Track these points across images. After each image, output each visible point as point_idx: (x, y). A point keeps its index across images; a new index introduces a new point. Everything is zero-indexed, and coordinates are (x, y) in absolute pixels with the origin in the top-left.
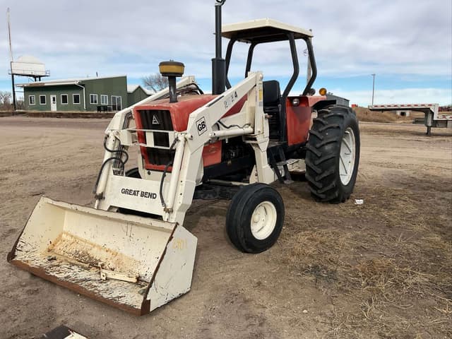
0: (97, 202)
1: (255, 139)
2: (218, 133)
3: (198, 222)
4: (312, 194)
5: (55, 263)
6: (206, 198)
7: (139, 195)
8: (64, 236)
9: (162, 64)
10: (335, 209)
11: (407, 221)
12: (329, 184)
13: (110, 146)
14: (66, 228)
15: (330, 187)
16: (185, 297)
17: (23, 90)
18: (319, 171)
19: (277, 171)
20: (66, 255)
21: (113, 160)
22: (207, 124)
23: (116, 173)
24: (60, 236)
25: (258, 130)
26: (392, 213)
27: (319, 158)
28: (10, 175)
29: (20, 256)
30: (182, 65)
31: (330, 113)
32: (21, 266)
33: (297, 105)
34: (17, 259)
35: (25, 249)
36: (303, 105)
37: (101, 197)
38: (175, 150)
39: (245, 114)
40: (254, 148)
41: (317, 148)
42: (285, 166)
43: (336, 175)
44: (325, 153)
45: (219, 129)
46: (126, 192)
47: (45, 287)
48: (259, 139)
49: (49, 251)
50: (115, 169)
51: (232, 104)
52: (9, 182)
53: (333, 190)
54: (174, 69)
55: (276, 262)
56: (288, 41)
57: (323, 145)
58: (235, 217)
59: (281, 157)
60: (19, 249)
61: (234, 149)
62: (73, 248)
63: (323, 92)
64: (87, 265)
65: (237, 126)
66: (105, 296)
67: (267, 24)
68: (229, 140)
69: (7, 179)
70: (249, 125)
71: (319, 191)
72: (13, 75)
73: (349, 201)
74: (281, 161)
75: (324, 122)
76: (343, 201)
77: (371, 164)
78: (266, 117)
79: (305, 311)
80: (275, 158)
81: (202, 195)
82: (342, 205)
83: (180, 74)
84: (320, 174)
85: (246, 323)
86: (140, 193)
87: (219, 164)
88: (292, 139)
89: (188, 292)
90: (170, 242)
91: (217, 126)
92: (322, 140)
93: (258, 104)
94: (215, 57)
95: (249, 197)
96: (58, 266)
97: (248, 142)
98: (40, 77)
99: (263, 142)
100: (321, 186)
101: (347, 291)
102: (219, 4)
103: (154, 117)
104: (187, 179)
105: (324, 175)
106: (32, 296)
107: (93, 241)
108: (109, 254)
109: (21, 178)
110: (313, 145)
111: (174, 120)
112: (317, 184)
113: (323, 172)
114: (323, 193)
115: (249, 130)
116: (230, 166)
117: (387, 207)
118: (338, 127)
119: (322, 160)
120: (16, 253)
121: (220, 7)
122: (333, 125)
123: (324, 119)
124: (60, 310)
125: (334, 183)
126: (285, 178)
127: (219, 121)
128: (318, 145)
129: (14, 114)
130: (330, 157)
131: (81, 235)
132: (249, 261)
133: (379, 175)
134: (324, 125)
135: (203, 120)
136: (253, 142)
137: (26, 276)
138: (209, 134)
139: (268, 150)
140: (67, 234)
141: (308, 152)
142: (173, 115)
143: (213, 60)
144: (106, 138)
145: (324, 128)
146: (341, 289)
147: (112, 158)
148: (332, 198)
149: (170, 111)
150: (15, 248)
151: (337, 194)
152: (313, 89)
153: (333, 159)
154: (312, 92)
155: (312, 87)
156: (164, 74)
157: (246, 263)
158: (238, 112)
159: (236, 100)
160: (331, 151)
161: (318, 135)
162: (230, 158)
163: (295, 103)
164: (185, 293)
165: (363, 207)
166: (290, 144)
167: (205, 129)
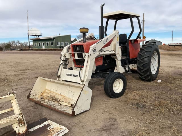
0: (58, 78)
1: (116, 56)
2: (101, 53)
3: (94, 87)
4: (140, 78)
5: (43, 99)
6: (97, 77)
7: (72, 76)
8: (46, 91)
9: (81, 29)
10: (149, 84)
11: (178, 88)
12: (146, 74)
13: (62, 59)
14: (47, 88)
15: (147, 75)
16: (88, 112)
17: (32, 41)
18: (142, 68)
19: (125, 69)
20: (47, 97)
21: (64, 64)
22: (96, 50)
23: (64, 68)
24: (45, 91)
25: (117, 52)
26: (172, 85)
27: (142, 63)
28: (28, 71)
29: (31, 97)
30: (87, 29)
31: (147, 45)
32: (32, 100)
33: (133, 43)
34: (30, 98)
35: (33, 94)
36: (136, 43)
37: (59, 77)
38: (85, 60)
39: (112, 46)
40: (115, 59)
41: (141, 59)
42: (128, 67)
43: (149, 70)
44: (144, 61)
45: (101, 52)
46: (68, 75)
47: (40, 107)
48: (117, 56)
49: (41, 96)
50: (64, 67)
51: (107, 43)
52: (27, 73)
53: (148, 76)
54: (85, 30)
55: (123, 101)
56: (129, 19)
57: (144, 58)
58: (107, 84)
59: (127, 63)
60: (31, 94)
61: (108, 60)
62: (49, 95)
63: (144, 38)
64: (54, 100)
65: (109, 51)
66: (60, 110)
67: (121, 13)
68: (105, 56)
69: (27, 72)
70: (113, 50)
71: (142, 76)
72: (29, 35)
73: (155, 81)
74: (127, 64)
75: (144, 49)
76: (153, 81)
77: (167, 67)
78: (120, 48)
79: (131, 118)
80: (124, 63)
81: (95, 77)
82: (152, 82)
83: (87, 32)
84: (142, 70)
85: (109, 121)
86: (72, 75)
87: (102, 65)
88: (131, 56)
89: (89, 110)
90: (82, 91)
91: (101, 50)
92: (143, 56)
93: (117, 42)
94: (100, 26)
95: (112, 77)
96: (44, 100)
97: (113, 57)
98: (38, 36)
99: (119, 57)
100: (143, 74)
101: (149, 112)
102: (102, 6)
103: (78, 48)
104: (89, 70)
105: (144, 70)
106: (35, 110)
107: (56, 92)
108: (62, 97)
109: (32, 72)
110: (140, 58)
111: (84, 49)
112: (142, 74)
114: (144, 77)
115: (113, 52)
116: (106, 66)
117: (171, 83)
118: (150, 51)
119: (143, 64)
120: (30, 96)
121: (102, 7)
122: (148, 50)
123: (144, 48)
124: (44, 114)
125: (148, 73)
126: (128, 71)
127: (101, 49)
128: (142, 58)
129: (29, 50)
130: (146, 63)
131: (52, 90)
132: (112, 101)
133: (170, 71)
134: (144, 50)
135: (95, 48)
136: (115, 57)
137: (33, 103)
138: (97, 53)
139: (121, 60)
141: (138, 61)
142: (84, 47)
143: (100, 27)
144: (61, 56)
145: (144, 52)
146: (147, 111)
147: (63, 63)
148: (148, 79)
149: (83, 45)
150: (30, 94)
151: (150, 78)
152: (140, 37)
153: (147, 64)
154: (140, 38)
155: (140, 36)
156: (81, 32)
157: (111, 102)
158: (109, 46)
159: (108, 41)
160: (147, 61)
161: (142, 54)
162: (106, 63)
163: (132, 42)
164: (88, 110)
165: (161, 83)
166: (131, 58)
167: (96, 52)
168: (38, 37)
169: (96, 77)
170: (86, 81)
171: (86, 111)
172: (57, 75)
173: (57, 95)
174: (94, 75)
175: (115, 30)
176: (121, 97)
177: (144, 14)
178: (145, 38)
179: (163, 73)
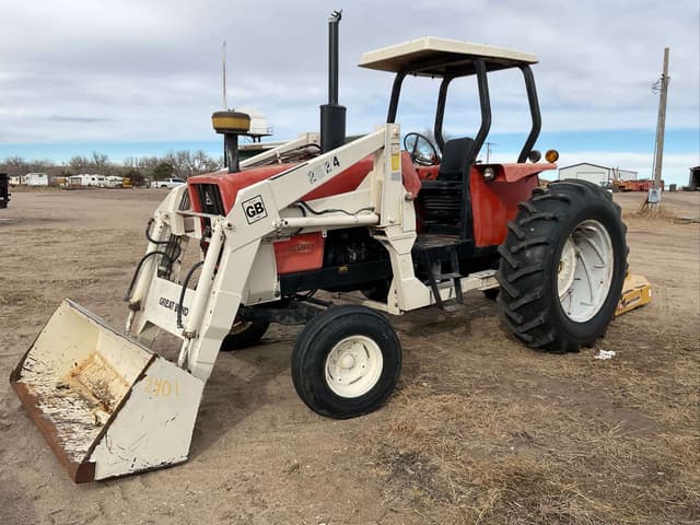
0: (131, 313)
1: (383, 233)
2: (296, 221)
5: (64, 392)
8: (96, 357)
9: (216, 115)
12: (533, 319)
13: (155, 236)
14: (99, 347)
15: (537, 322)
18: (514, 293)
19: (434, 290)
20: (88, 383)
21: (161, 256)
22: (267, 206)
23: (160, 274)
24: (92, 357)
25: (389, 218)
27: (517, 269)
29: (27, 378)
30: (246, 117)
31: (547, 193)
33: (489, 179)
34: (24, 381)
35: (36, 368)
36: (501, 180)
37: (137, 307)
39: (369, 193)
40: (387, 247)
41: (513, 254)
42: (457, 281)
43: (550, 300)
44: (526, 263)
45: (305, 215)
48: (391, 234)
49: (73, 375)
50: (161, 268)
51: (327, 178)
53: (543, 328)
54: (229, 123)
57: (523, 249)
60: (28, 367)
62: (97, 376)
63: (552, 157)
64: (96, 401)
65: (345, 211)
67: (426, 46)
68: (328, 232)
70: (373, 209)
71: (520, 330)
75: (531, 208)
78: (406, 199)
80: (424, 266)
81: (278, 317)
83: (244, 132)
84: (517, 299)
87: (316, 270)
88: (483, 235)
90: (140, 383)
91: (300, 206)
92: (523, 240)
93: (390, 177)
94: (326, 102)
96: (62, 397)
98: (259, 136)
99: (402, 239)
100: (520, 321)
102: (335, 20)
103: (207, 194)
104: (223, 290)
105: (523, 301)
107: (117, 368)
110: (508, 248)
111: (223, 199)
112: (514, 316)
113: (522, 295)
114: (525, 332)
115: (370, 218)
116: (344, 274)
118: (554, 219)
119: (518, 274)
120: (23, 373)
121: (336, 24)
122: (543, 215)
123: (534, 203)
126: (447, 303)
127: (303, 200)
128: (514, 249)
130: (532, 269)
131: (111, 361)
134: (531, 214)
135: (258, 200)
136: (383, 238)
137: (17, 404)
140: (99, 355)
142: (222, 192)
143: (322, 107)
144: (150, 224)
145: (529, 219)
147: (157, 252)
148: (544, 342)
149: (219, 185)
150: (21, 366)
151: (551, 337)
152: (534, 152)
153: (538, 275)
154: (535, 157)
155: (533, 149)
156: (219, 130)
157: (308, 434)
158: (354, 189)
159: (336, 171)
160: (537, 261)
161: (517, 231)
162: (347, 261)
163: (487, 175)
164: (174, 462)
165: (603, 365)
166: (479, 245)
167: (263, 214)
168: (257, 139)
169: (282, 318)
170: (206, 336)
171: (167, 467)
172: (127, 299)
173: (117, 381)
174: (275, 311)
175: (391, 119)
176: (367, 418)
177: (667, 50)
178: (556, 158)
179: (662, 316)
